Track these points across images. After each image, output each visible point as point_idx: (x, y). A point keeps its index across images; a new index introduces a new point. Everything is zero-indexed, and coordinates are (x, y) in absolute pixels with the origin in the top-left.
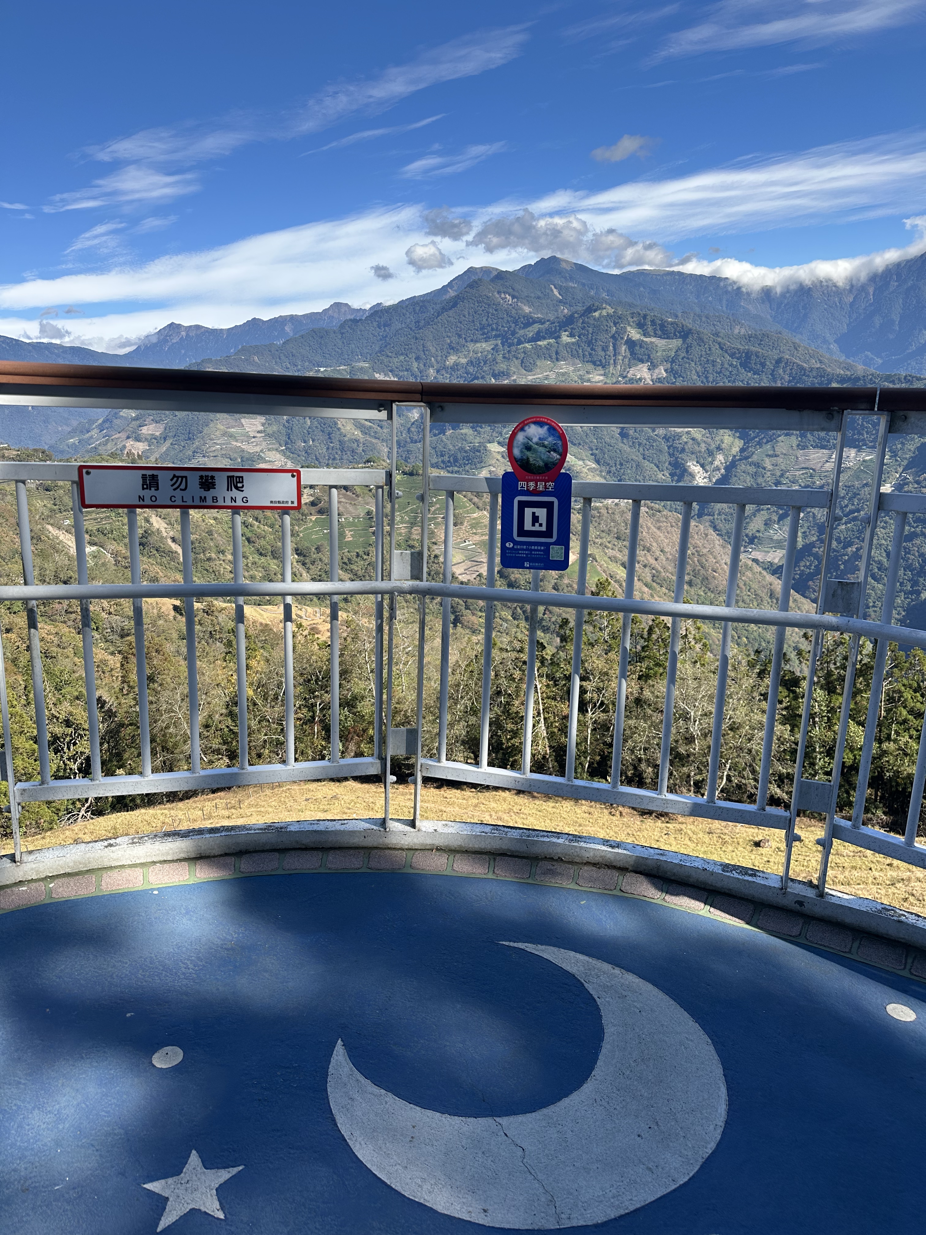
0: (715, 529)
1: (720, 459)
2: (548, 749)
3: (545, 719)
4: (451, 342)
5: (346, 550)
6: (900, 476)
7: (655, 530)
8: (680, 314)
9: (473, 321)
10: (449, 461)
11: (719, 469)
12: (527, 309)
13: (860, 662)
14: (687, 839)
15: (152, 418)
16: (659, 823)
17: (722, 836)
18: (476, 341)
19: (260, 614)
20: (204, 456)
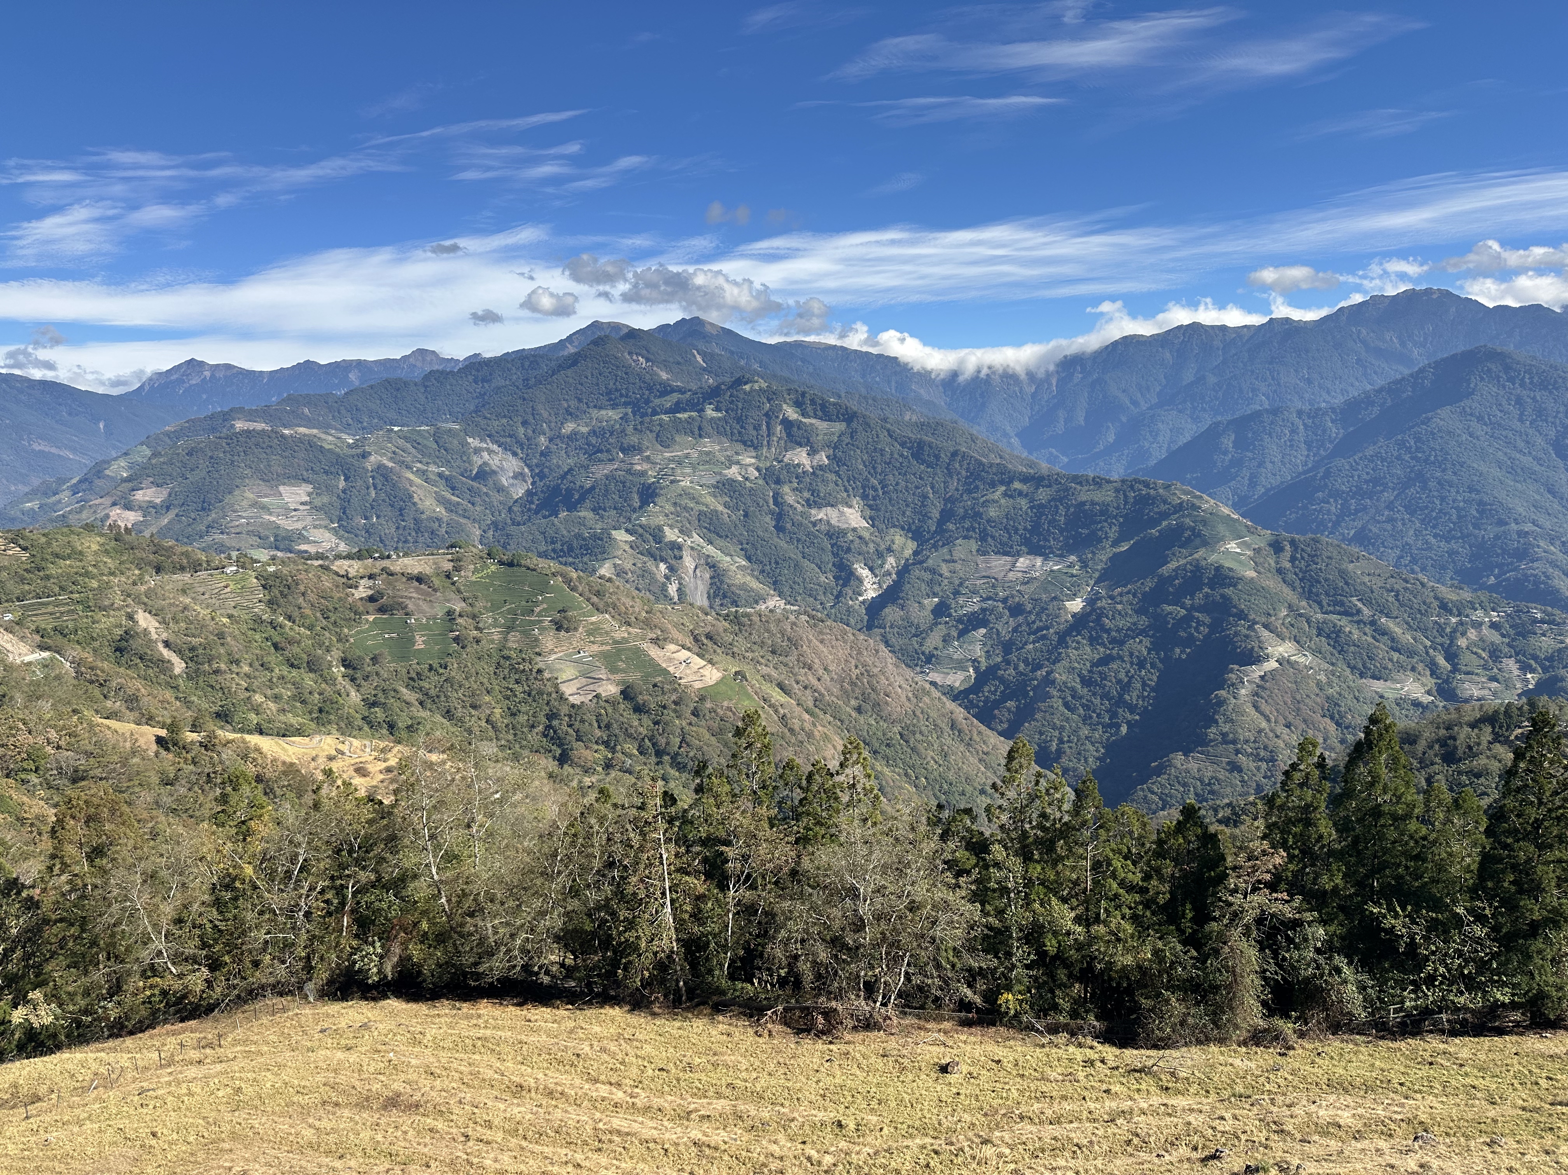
0: (887, 644)
1: (891, 562)
2: (675, 944)
3: (673, 901)
4: (569, 406)
5: (415, 661)
6: (1092, 589)
7: (817, 643)
8: (843, 395)
9: (598, 385)
10: (562, 550)
11: (890, 574)
12: (664, 376)
13: (1060, 820)
14: (855, 1066)
15: (151, 479)
16: (820, 1046)
17: (900, 1059)
18: (601, 408)
19: (283, 749)
20: (222, 533)
